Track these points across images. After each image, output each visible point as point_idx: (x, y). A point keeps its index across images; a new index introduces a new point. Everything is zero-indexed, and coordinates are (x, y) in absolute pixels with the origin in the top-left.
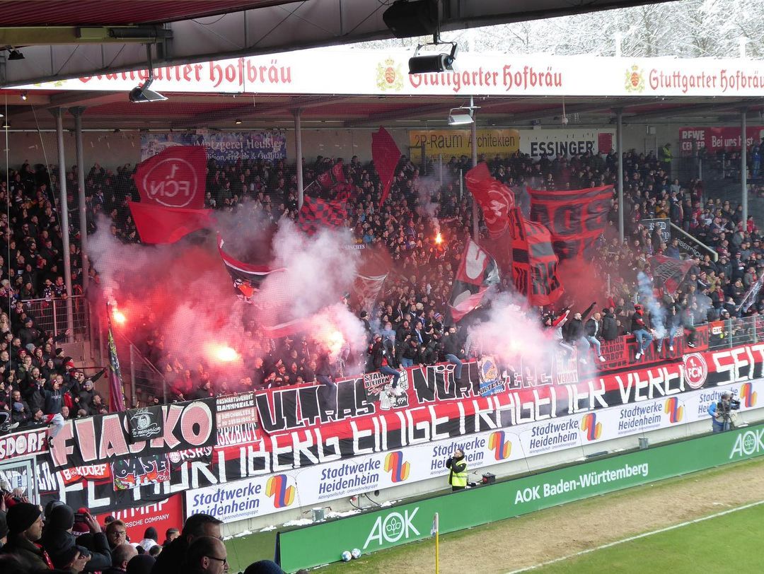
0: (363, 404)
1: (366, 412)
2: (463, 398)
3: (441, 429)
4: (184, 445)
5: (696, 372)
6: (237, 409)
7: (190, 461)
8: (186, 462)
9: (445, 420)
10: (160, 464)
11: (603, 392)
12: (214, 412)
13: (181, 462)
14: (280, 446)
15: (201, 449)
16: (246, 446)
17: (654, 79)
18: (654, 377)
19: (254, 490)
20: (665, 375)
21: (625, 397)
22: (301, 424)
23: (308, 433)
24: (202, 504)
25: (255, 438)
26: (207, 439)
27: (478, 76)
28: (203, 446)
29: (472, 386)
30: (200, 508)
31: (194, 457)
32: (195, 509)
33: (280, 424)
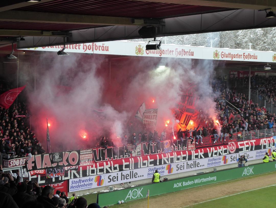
0: (127, 154)
1: (127, 157)
2: (159, 153)
3: (151, 163)
5: (232, 148)
6: (86, 154)
7: (71, 170)
9: (153, 160)
10: (61, 171)
11: (203, 153)
12: (79, 155)
13: (68, 170)
14: (100, 166)
16: (89, 166)
17: (223, 55)
18: (219, 149)
19: (91, 180)
20: (223, 148)
21: (210, 155)
22: (107, 160)
25: (92, 163)
26: (77, 162)
27: (167, 52)
28: (75, 165)
29: (161, 149)
30: (74, 185)
31: (72, 168)
32: (72, 185)
33: (100, 159)
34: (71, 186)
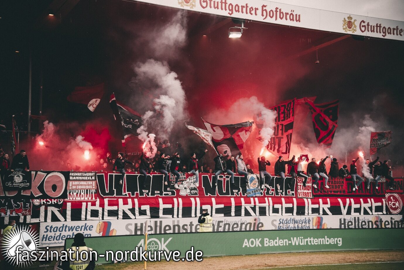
0: (168, 190)
1: (169, 194)
2: (235, 196)
3: (218, 211)
4: (45, 196)
5: (394, 204)
6: (83, 180)
7: (47, 206)
8: (44, 206)
9: (222, 206)
10: (25, 205)
11: (329, 205)
12: (67, 179)
13: (40, 205)
14: (109, 205)
15: (56, 200)
16: (87, 202)
18: (364, 203)
19: (88, 228)
20: (372, 203)
21: (344, 211)
22: (126, 195)
23: (130, 201)
24: (51, 231)
25: (94, 198)
26: (60, 194)
28: (57, 198)
29: (241, 190)
30: (49, 234)
31: (49, 203)
32: (46, 234)
33: (112, 193)
34: (44, 235)
